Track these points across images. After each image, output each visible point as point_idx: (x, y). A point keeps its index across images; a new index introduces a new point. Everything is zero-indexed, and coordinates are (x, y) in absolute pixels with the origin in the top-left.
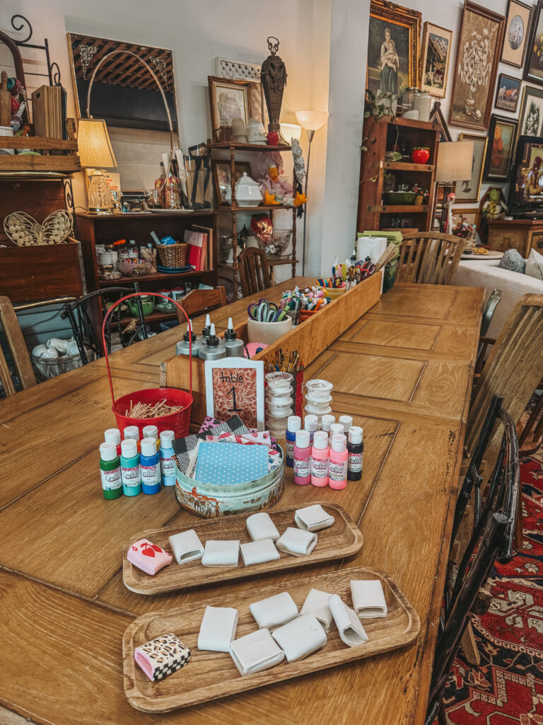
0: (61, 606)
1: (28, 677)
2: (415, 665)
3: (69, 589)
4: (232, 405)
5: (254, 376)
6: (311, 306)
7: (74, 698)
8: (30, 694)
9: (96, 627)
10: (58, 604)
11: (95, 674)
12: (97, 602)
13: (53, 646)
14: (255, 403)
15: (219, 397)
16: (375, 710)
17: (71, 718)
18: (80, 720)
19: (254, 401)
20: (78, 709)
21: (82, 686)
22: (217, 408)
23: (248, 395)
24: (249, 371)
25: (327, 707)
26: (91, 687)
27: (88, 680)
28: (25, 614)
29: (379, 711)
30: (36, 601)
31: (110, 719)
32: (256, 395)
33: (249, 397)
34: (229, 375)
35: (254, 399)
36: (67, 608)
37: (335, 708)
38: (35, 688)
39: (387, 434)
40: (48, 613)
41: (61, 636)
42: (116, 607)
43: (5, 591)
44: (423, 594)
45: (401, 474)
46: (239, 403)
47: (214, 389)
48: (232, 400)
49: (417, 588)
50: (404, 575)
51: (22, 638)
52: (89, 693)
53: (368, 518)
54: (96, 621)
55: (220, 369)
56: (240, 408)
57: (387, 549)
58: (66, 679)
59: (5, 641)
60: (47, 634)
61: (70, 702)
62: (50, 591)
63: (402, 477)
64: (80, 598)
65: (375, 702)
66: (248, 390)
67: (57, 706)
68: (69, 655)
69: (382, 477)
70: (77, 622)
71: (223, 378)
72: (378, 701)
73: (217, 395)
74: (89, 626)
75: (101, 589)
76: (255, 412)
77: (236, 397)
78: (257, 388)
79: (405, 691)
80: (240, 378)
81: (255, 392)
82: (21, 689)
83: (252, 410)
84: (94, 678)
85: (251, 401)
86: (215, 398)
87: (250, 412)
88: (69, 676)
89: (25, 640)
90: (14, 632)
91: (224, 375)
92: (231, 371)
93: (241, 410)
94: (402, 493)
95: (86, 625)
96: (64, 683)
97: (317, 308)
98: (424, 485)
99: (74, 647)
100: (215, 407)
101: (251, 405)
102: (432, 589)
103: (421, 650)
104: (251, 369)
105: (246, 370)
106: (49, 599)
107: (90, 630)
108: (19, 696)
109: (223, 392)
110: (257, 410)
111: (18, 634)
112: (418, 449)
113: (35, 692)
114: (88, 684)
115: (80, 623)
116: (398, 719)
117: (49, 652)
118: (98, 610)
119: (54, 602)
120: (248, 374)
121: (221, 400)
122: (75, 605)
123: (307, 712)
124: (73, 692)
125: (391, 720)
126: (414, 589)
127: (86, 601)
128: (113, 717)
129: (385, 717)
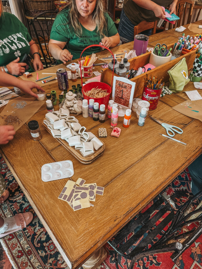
0: (40, 150)
1: (24, 168)
2: (124, 215)
3: (45, 146)
4: (121, 96)
5: (131, 88)
6: (189, 47)
7: (31, 179)
8: (22, 173)
9: (46, 161)
10: (40, 149)
11: (39, 174)
12: (50, 153)
13: (33, 162)
14: (129, 98)
15: (117, 91)
16: (102, 221)
17: (28, 184)
18: (30, 185)
19: (129, 97)
20: (31, 182)
21: (34, 176)
22: (116, 95)
23: (127, 94)
24: (129, 85)
25: (90, 213)
26: (36, 178)
27: (37, 175)
28: (31, 149)
29: (103, 222)
30: (35, 146)
31: (36, 189)
32: (130, 96)
33: (128, 95)
34: (122, 84)
35: (130, 97)
36: (41, 152)
37: (92, 215)
38: (24, 172)
39: (183, 124)
40: (36, 151)
41: (36, 160)
42: (54, 157)
43: (29, 140)
44: (145, 194)
45: (175, 144)
46: (124, 96)
47: (116, 88)
48: (121, 94)
49: (144, 191)
50: (144, 184)
51: (27, 156)
52: (35, 179)
53: (147, 158)
54: (46, 159)
55: (119, 81)
56: (124, 98)
57: (145, 172)
58: (32, 173)
59: (23, 155)
60: (33, 157)
61: (30, 179)
62: (40, 144)
63: (174, 146)
64: (46, 150)
65: (104, 219)
66: (128, 92)
67: (27, 179)
68: (36, 166)
69: (165, 143)
70: (42, 157)
71: (119, 85)
72: (105, 219)
73: (116, 90)
74: (44, 160)
75: (52, 149)
76: (129, 101)
77: (123, 94)
78: (131, 93)
79: (115, 221)
80: (125, 87)
81: (130, 94)
82: (21, 171)
83: (128, 100)
84: (38, 176)
85: (128, 97)
86: (115, 91)
87: (127, 101)
88: (33, 172)
89: (28, 157)
90: (26, 153)
91: (120, 84)
92: (123, 83)
93: (124, 99)
94: (168, 153)
95: (43, 159)
96: (31, 174)
97: (191, 49)
98: (180, 153)
99: (38, 164)
100: (115, 95)
101: (128, 98)
102: (149, 193)
103: (129, 211)
104: (130, 85)
105: (129, 84)
106: (38, 147)
107: (44, 161)
108: (20, 172)
109: (119, 90)
110: (130, 101)
111: (27, 154)
112: (191, 135)
113: (23, 173)
114: (36, 176)
115: (42, 158)
116: (107, 227)
117: (32, 163)
118: (48, 156)
119: (39, 148)
120: (129, 86)
121: (117, 93)
122: (44, 152)
123: (84, 212)
124: (32, 177)
125: (105, 226)
126: (143, 191)
127: (47, 151)
128: (37, 188)
129: (104, 225)
